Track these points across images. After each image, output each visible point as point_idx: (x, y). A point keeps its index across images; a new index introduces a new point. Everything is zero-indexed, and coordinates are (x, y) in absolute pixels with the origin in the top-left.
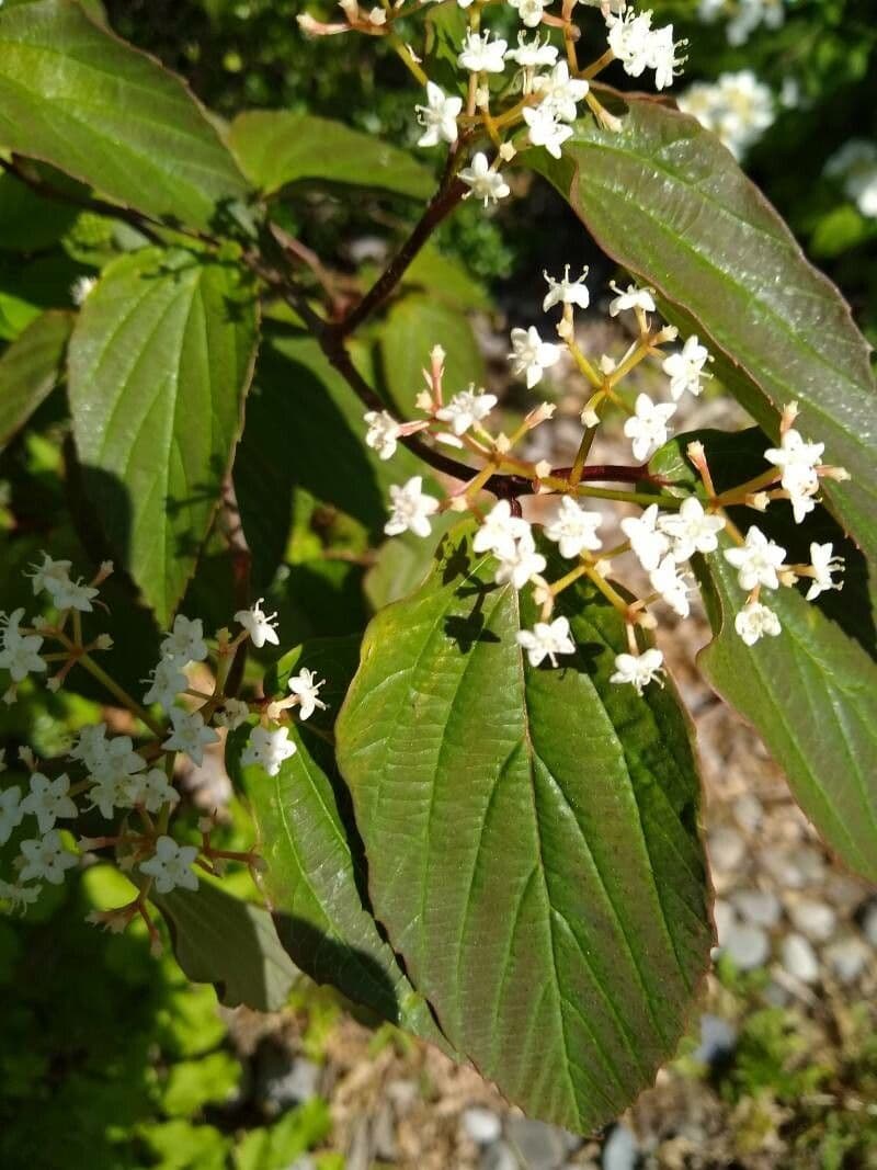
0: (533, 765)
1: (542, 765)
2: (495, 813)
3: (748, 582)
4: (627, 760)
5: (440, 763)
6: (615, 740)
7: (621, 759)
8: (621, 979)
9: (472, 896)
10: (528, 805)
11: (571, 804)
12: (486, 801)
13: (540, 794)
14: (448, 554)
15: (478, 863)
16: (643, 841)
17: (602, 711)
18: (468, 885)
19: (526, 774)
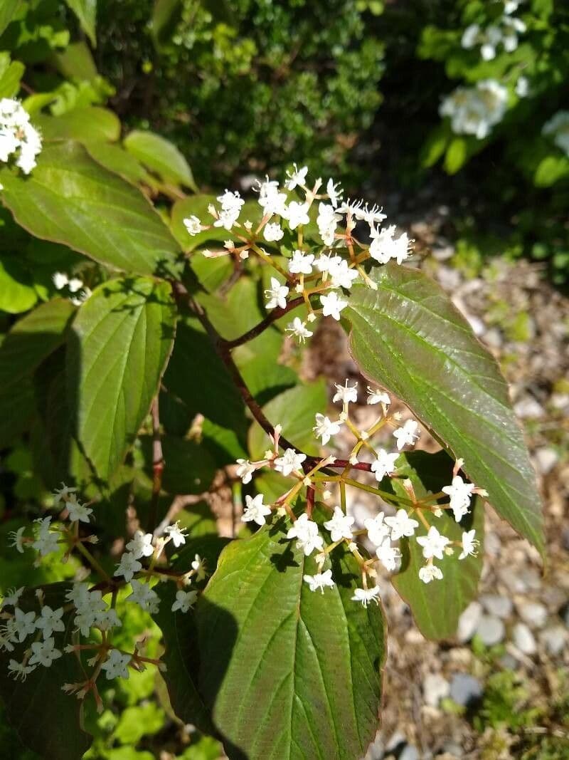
0: (298, 624)
1: (302, 623)
2: (273, 643)
3: (427, 554)
4: (349, 629)
5: (249, 616)
6: (344, 618)
7: (346, 628)
8: (326, 737)
9: (253, 683)
10: (292, 643)
11: (315, 646)
12: (270, 637)
13: (299, 638)
14: (275, 521)
15: (260, 667)
16: (350, 670)
17: (340, 603)
18: (252, 677)
19: (294, 627)
